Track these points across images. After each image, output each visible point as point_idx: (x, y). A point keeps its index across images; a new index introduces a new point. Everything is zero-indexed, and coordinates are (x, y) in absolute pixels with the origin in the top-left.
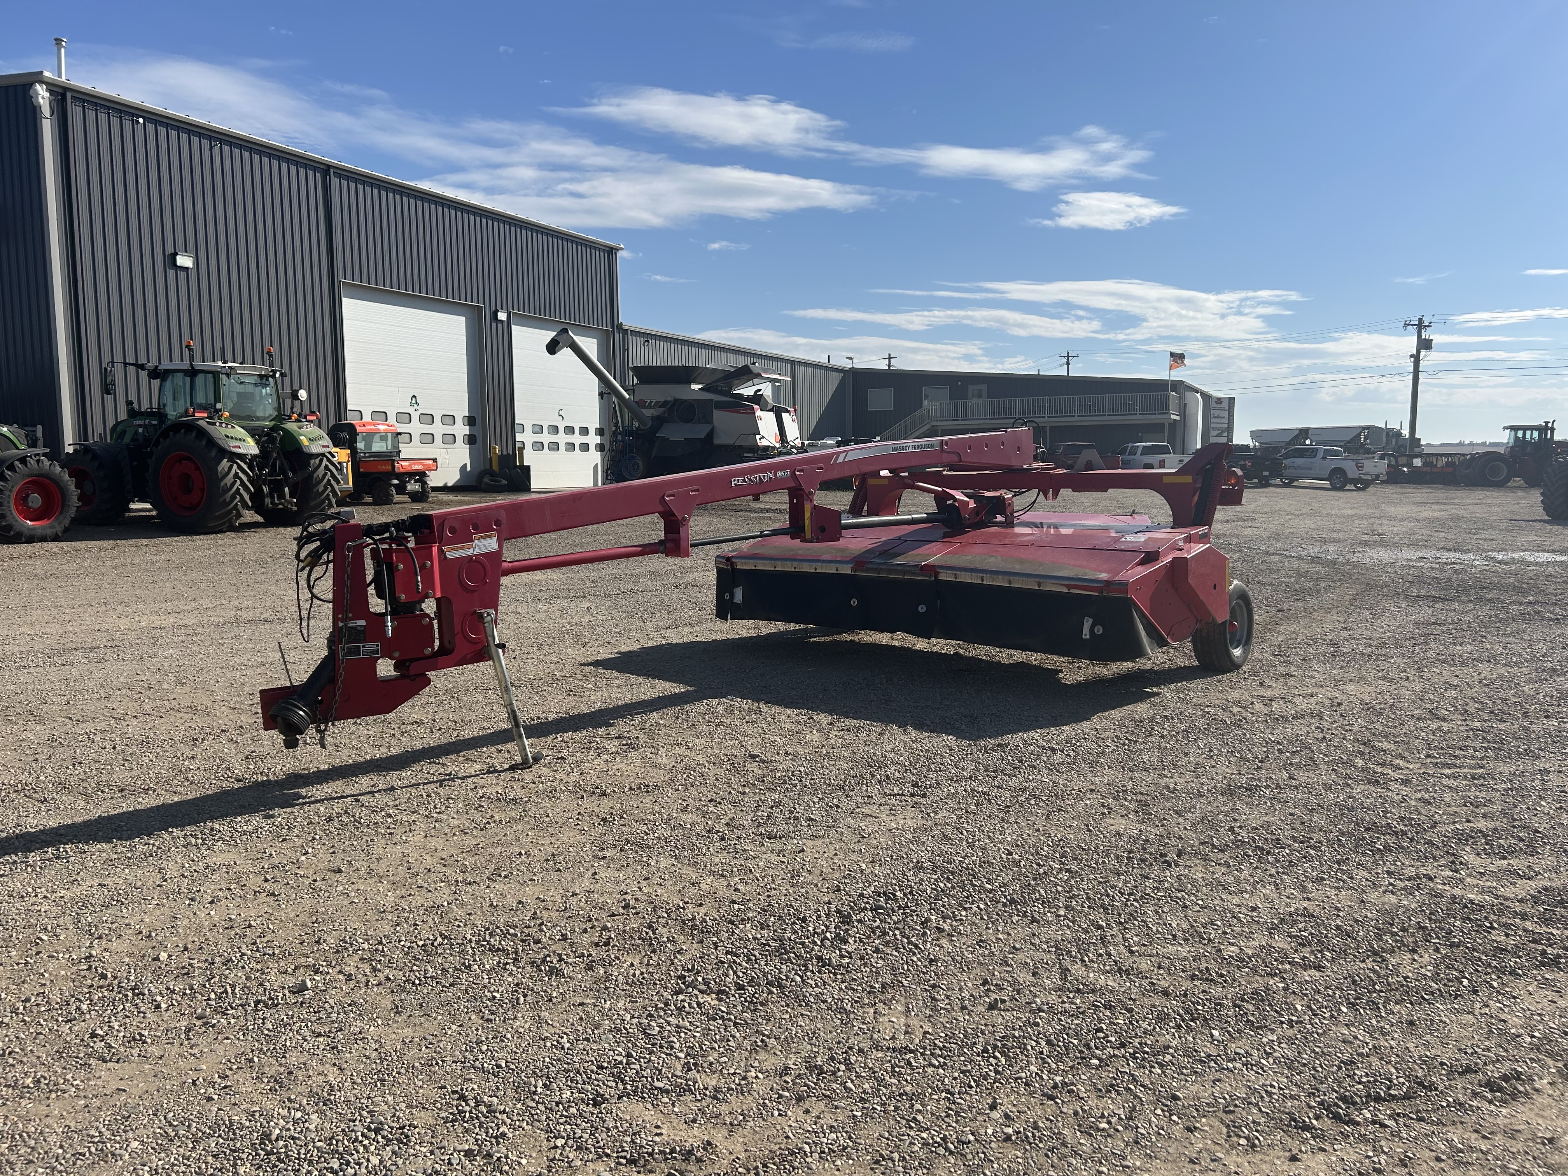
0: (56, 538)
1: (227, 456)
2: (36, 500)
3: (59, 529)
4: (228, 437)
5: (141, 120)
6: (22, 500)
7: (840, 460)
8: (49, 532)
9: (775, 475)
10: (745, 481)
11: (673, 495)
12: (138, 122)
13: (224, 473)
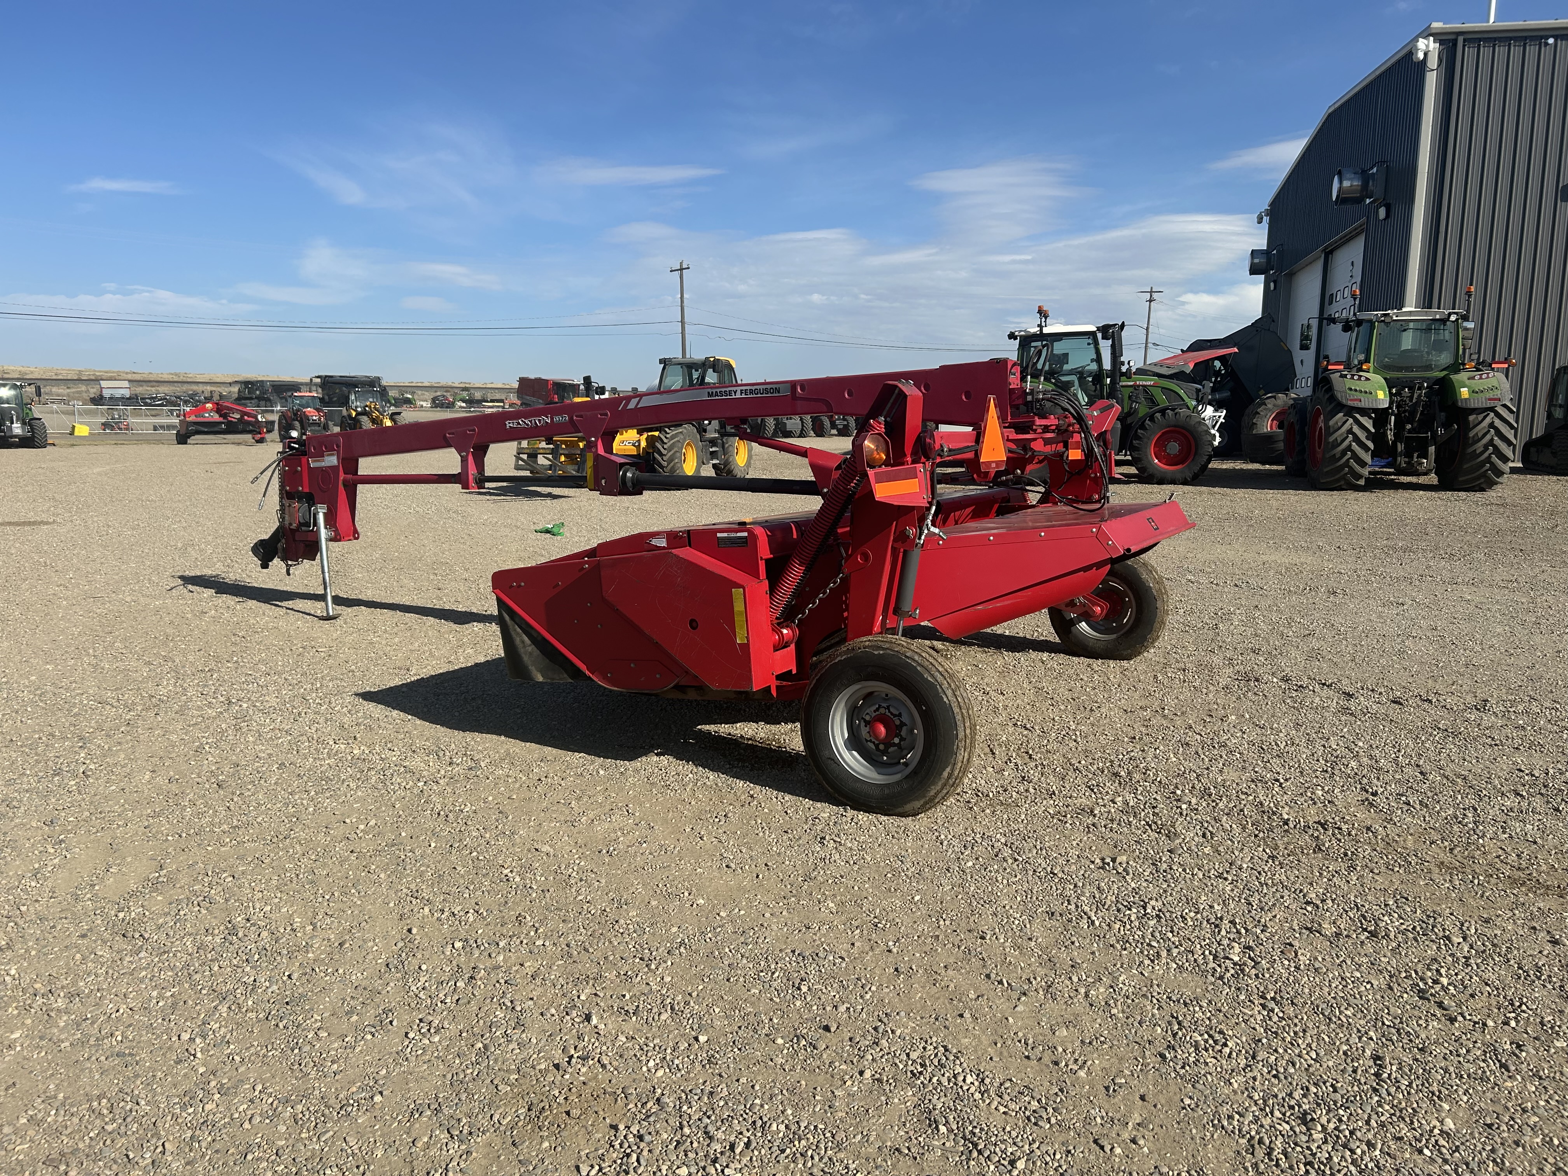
0: (1185, 483)
1: (1345, 410)
2: (1174, 448)
3: (1189, 475)
4: (1351, 389)
5: (1551, 41)
6: (1161, 445)
7: (631, 406)
8: (1179, 476)
9: (552, 419)
10: (519, 423)
11: (453, 434)
12: (1547, 44)
13: (1336, 427)
